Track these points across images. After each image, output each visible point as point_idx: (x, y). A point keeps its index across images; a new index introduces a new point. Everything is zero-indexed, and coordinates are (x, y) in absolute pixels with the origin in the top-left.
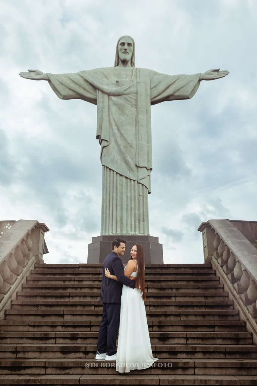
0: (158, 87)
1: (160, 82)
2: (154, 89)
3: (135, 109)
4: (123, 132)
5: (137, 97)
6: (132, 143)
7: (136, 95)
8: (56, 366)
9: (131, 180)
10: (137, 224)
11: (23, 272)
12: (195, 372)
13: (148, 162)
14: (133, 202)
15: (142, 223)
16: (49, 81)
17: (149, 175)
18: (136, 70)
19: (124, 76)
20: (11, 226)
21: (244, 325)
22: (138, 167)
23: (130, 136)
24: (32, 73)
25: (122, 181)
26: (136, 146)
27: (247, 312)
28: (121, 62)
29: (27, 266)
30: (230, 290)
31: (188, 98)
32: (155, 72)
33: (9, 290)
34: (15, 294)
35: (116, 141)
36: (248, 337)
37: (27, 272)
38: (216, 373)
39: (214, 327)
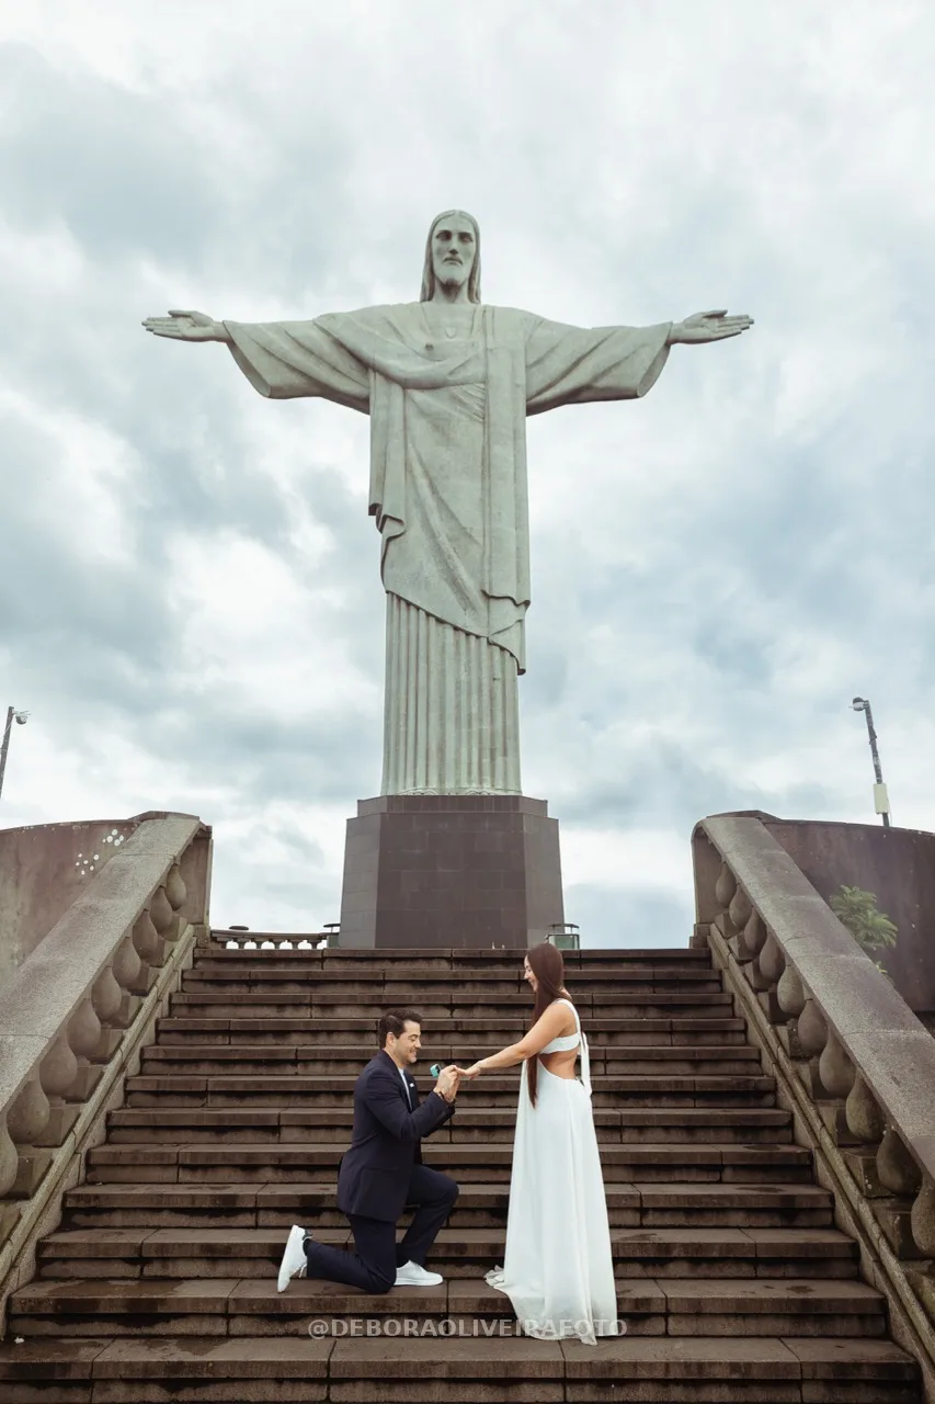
0: (547, 363)
1: (552, 350)
2: (534, 369)
3: (479, 428)
4: (444, 496)
5: (485, 391)
6: (472, 529)
7: (482, 386)
8: (258, 1312)
9: (468, 634)
10: (486, 761)
11: (159, 982)
12: (667, 1326)
13: (518, 582)
14: (475, 696)
15: (499, 760)
16: (232, 344)
17: (520, 621)
18: (485, 312)
19: (450, 332)
20: (122, 838)
21: (808, 1163)
22: (488, 597)
23: (467, 509)
24: (180, 321)
25: (444, 637)
26: (484, 536)
27: (818, 1125)
28: (441, 288)
29: (171, 960)
30: (766, 1042)
31: (636, 396)
32: (538, 317)
33: (118, 1047)
34: (135, 1058)
35: (426, 523)
36: (821, 1206)
37: (170, 977)
38: (729, 1331)
39: (720, 1168)
